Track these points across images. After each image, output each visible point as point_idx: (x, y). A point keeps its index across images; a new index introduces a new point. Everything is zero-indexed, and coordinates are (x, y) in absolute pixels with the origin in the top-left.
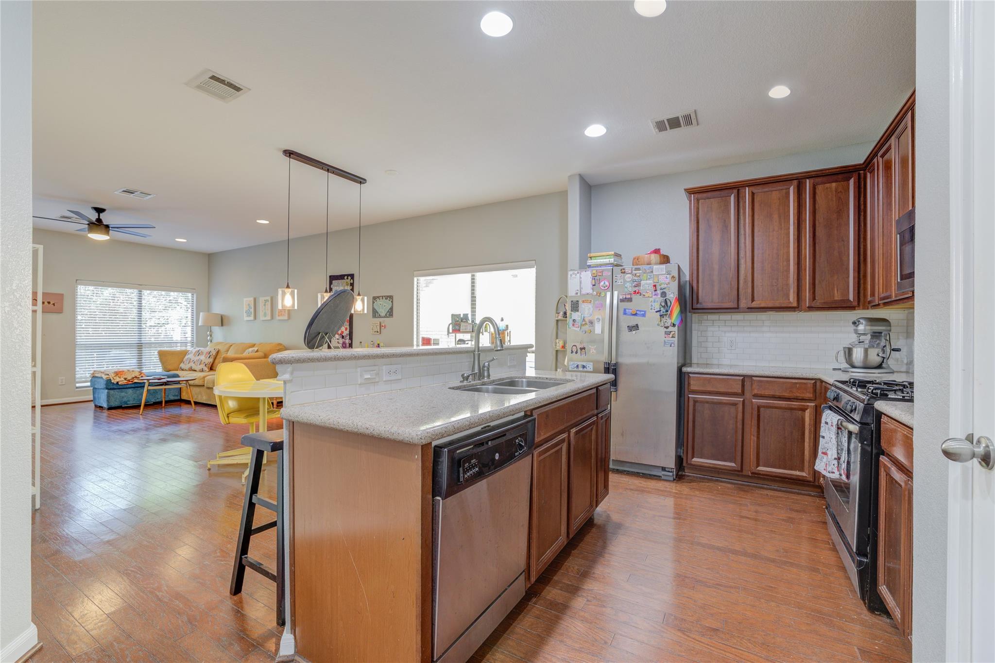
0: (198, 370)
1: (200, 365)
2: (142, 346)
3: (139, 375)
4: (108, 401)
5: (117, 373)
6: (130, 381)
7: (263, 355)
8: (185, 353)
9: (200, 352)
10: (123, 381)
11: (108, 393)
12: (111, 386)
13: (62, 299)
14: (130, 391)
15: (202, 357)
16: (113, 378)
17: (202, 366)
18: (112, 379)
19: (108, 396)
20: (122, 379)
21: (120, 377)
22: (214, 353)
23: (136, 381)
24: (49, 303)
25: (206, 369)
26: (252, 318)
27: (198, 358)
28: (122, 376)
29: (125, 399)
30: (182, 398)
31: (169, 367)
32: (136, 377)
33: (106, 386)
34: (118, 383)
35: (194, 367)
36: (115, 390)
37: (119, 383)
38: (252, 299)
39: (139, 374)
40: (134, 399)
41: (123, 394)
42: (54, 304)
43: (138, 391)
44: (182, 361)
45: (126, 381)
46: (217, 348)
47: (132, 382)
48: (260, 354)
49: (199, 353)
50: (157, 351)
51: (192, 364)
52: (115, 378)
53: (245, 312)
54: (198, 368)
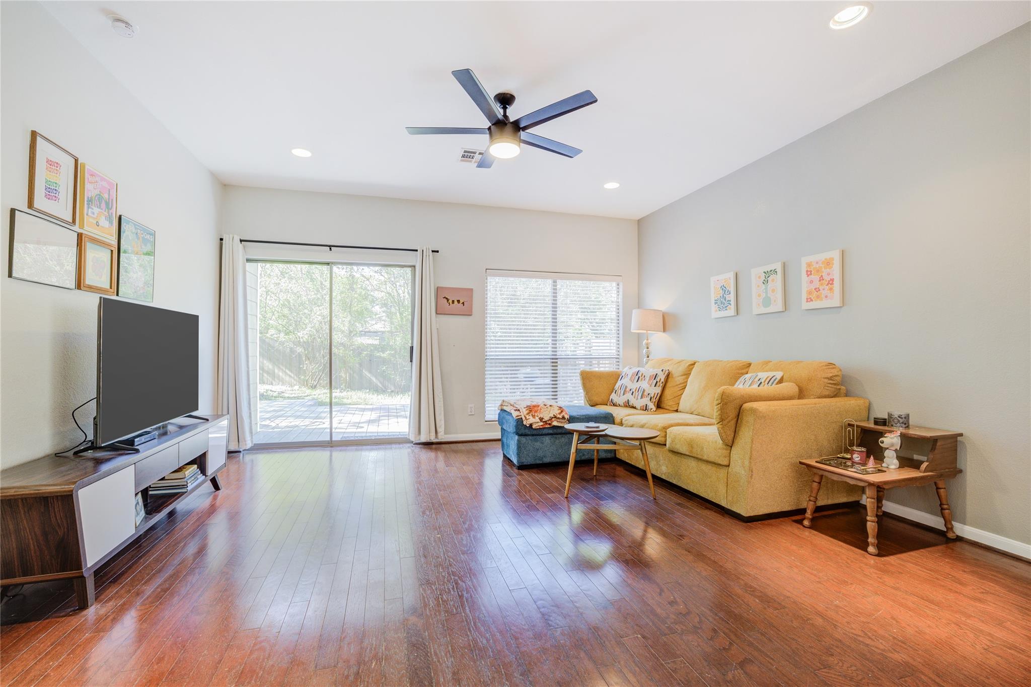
0: (638, 407)
1: (642, 398)
2: (557, 362)
3: (560, 414)
4: (519, 455)
5: (531, 409)
6: (547, 424)
7: (796, 389)
8: (616, 376)
9: (640, 375)
10: (538, 422)
11: (518, 441)
12: (524, 431)
13: (471, 297)
14: (547, 440)
15: (644, 385)
16: (526, 418)
17: (646, 401)
18: (524, 418)
19: (519, 447)
20: (537, 419)
21: (534, 416)
22: (662, 377)
23: (555, 423)
24: (458, 301)
25: (652, 406)
26: (731, 311)
27: (637, 385)
28: (536, 414)
29: (540, 454)
30: (617, 456)
31: (596, 399)
32: (555, 417)
33: (516, 430)
34: (531, 425)
35: (633, 401)
36: (528, 438)
37: (534, 427)
38: (731, 275)
39: (560, 411)
40: (553, 454)
41: (538, 444)
42: (463, 303)
43: (557, 441)
44: (612, 390)
45: (542, 424)
46: (667, 367)
47: (550, 424)
48: (789, 388)
49: (638, 377)
50: (579, 371)
51: (628, 396)
52: (528, 417)
53: (713, 302)
54: (639, 403)
